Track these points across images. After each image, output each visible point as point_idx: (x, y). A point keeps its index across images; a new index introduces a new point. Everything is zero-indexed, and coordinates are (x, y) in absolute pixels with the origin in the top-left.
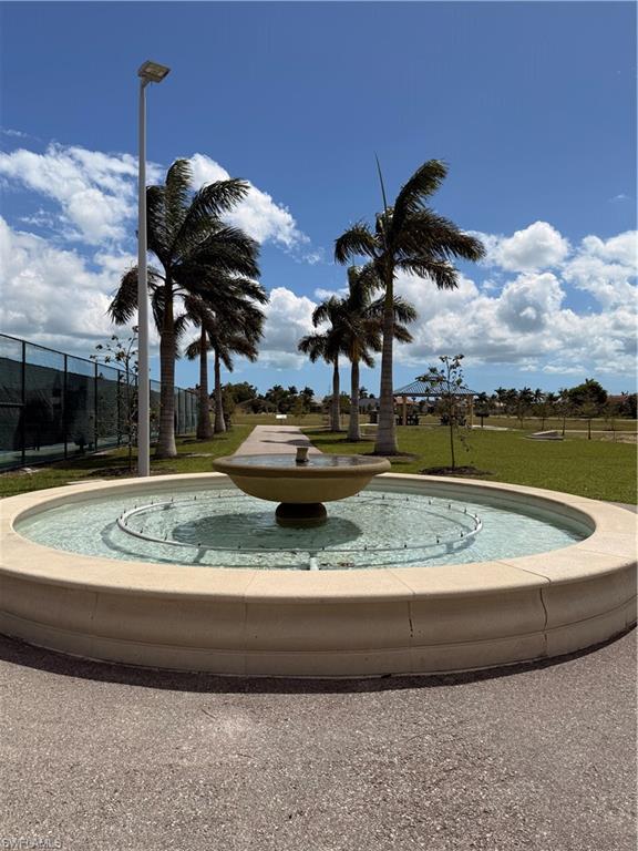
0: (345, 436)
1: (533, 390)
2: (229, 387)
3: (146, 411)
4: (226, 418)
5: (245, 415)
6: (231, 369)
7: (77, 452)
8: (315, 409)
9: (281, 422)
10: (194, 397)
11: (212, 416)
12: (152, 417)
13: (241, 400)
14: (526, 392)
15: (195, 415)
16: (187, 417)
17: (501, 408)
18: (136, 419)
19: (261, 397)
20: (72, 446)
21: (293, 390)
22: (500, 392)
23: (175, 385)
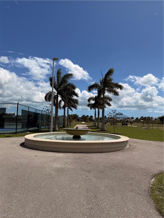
0: (96, 127)
1: (151, 117)
2: (72, 115)
3: (52, 121)
4: (70, 122)
5: (75, 122)
6: (72, 111)
7: (37, 129)
8: (93, 121)
9: (83, 124)
10: (63, 117)
11: (66, 122)
12: (53, 122)
13: (75, 118)
14: (149, 117)
15: (63, 122)
16: (61, 122)
17: (142, 121)
18: (50, 122)
19: (80, 118)
20: (36, 128)
21: (88, 116)
22: (142, 117)
23: (58, 115)
